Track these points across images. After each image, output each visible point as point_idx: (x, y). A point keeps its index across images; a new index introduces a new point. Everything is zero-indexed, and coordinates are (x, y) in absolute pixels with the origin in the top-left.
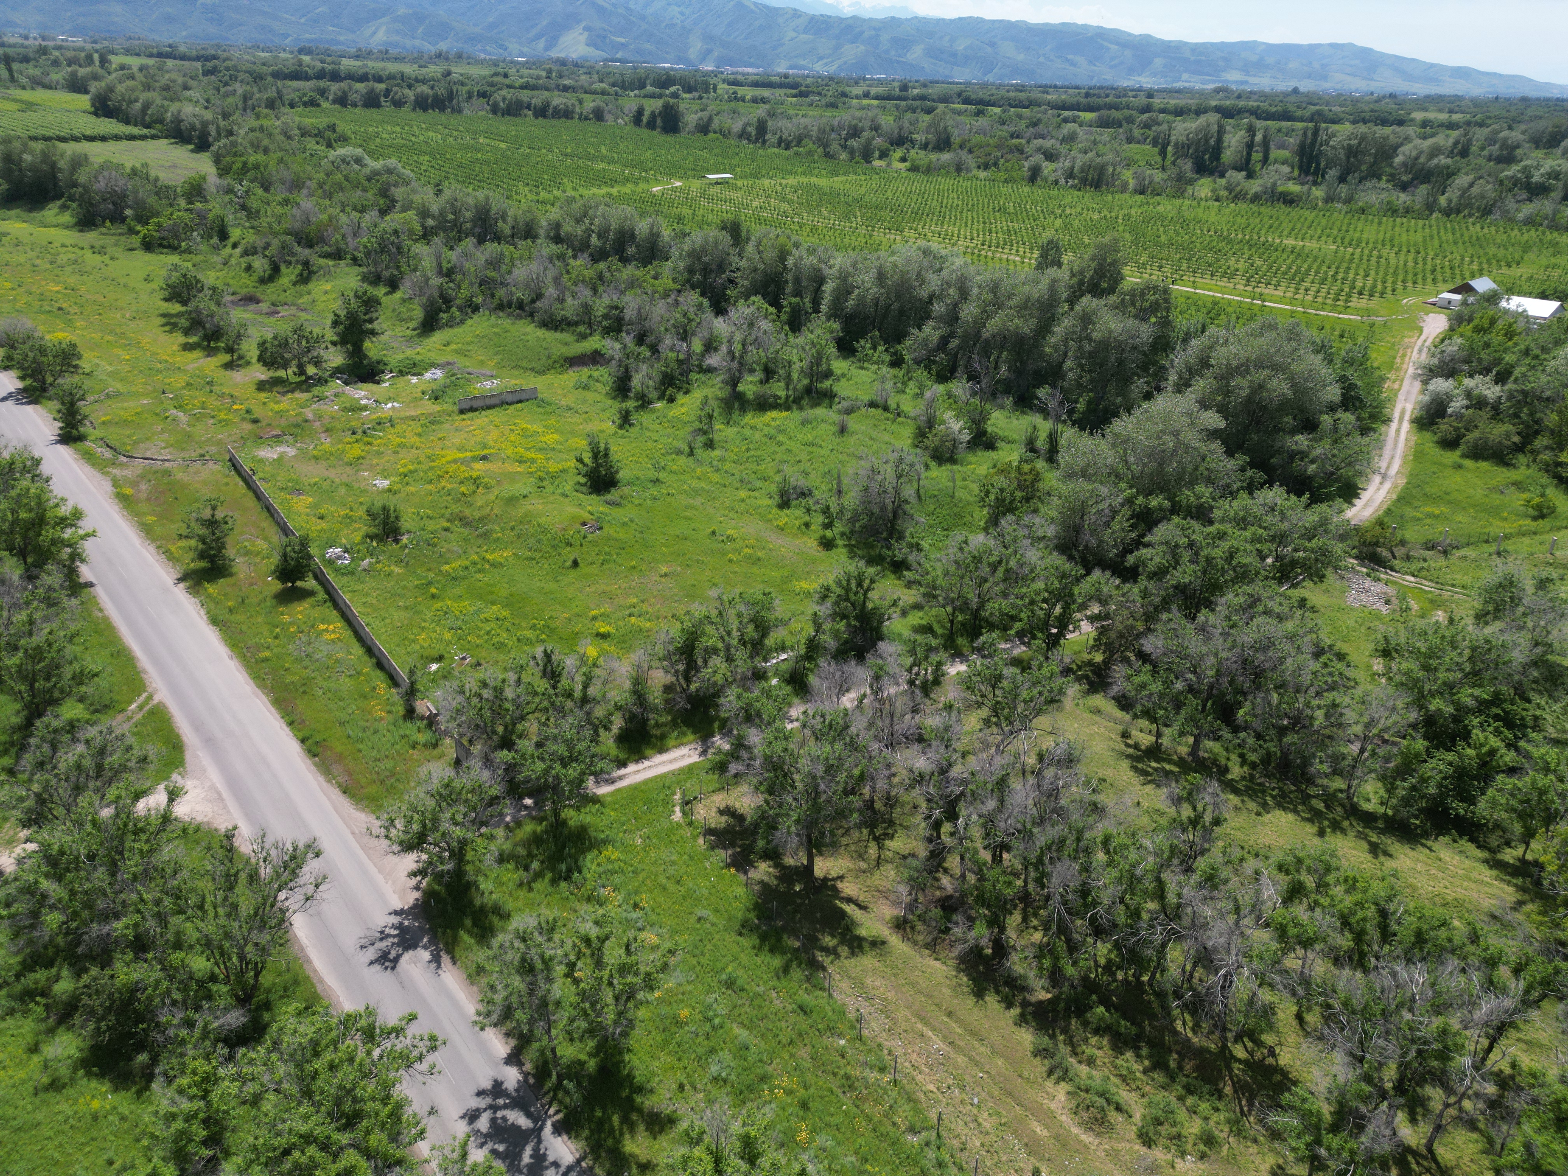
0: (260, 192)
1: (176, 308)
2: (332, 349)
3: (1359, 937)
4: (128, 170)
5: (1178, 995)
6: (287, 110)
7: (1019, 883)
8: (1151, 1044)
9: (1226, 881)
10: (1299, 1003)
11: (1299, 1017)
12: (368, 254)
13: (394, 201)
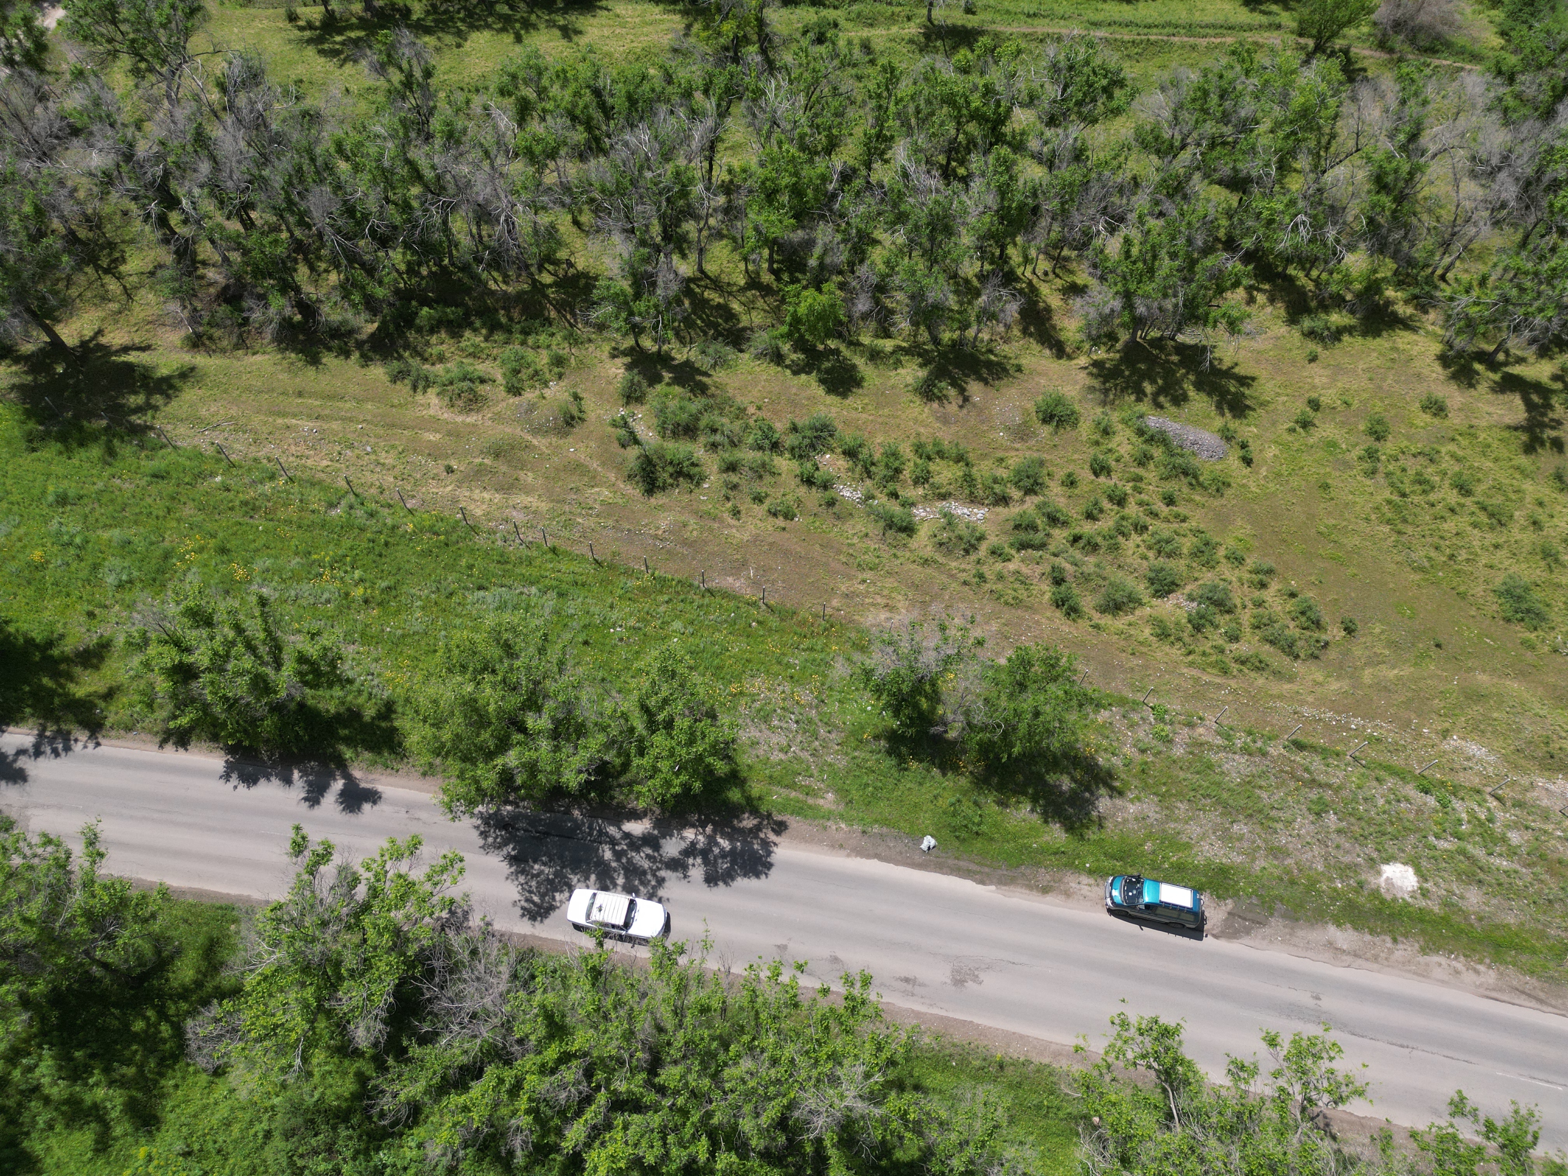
3: (589, 126)
5: (478, 260)
7: (285, 235)
8: (480, 314)
9: (465, 131)
10: (571, 211)
11: (576, 223)
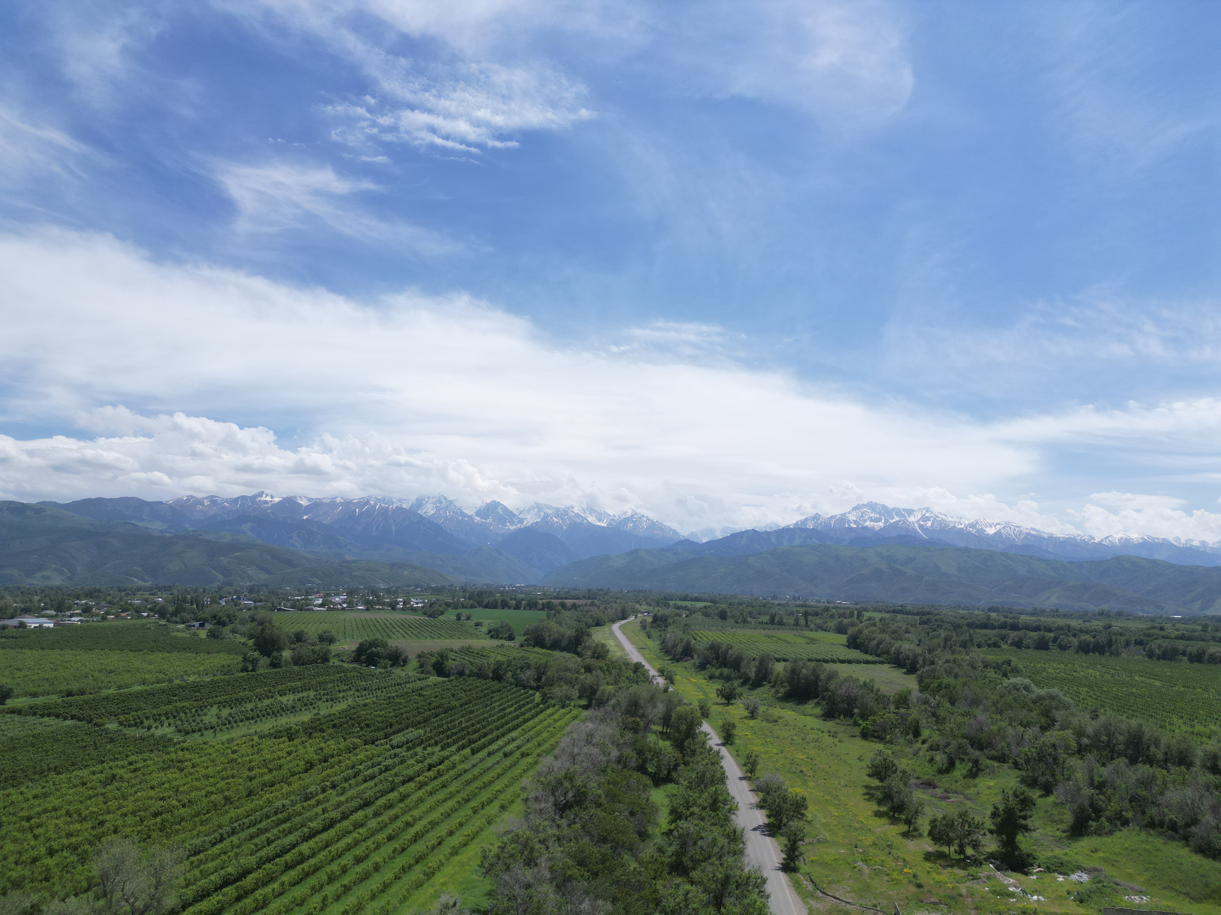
0: (948, 705)
1: (876, 783)
2: (989, 836)
4: (861, 683)
6: (975, 649)
12: (1028, 761)
13: (1054, 720)
